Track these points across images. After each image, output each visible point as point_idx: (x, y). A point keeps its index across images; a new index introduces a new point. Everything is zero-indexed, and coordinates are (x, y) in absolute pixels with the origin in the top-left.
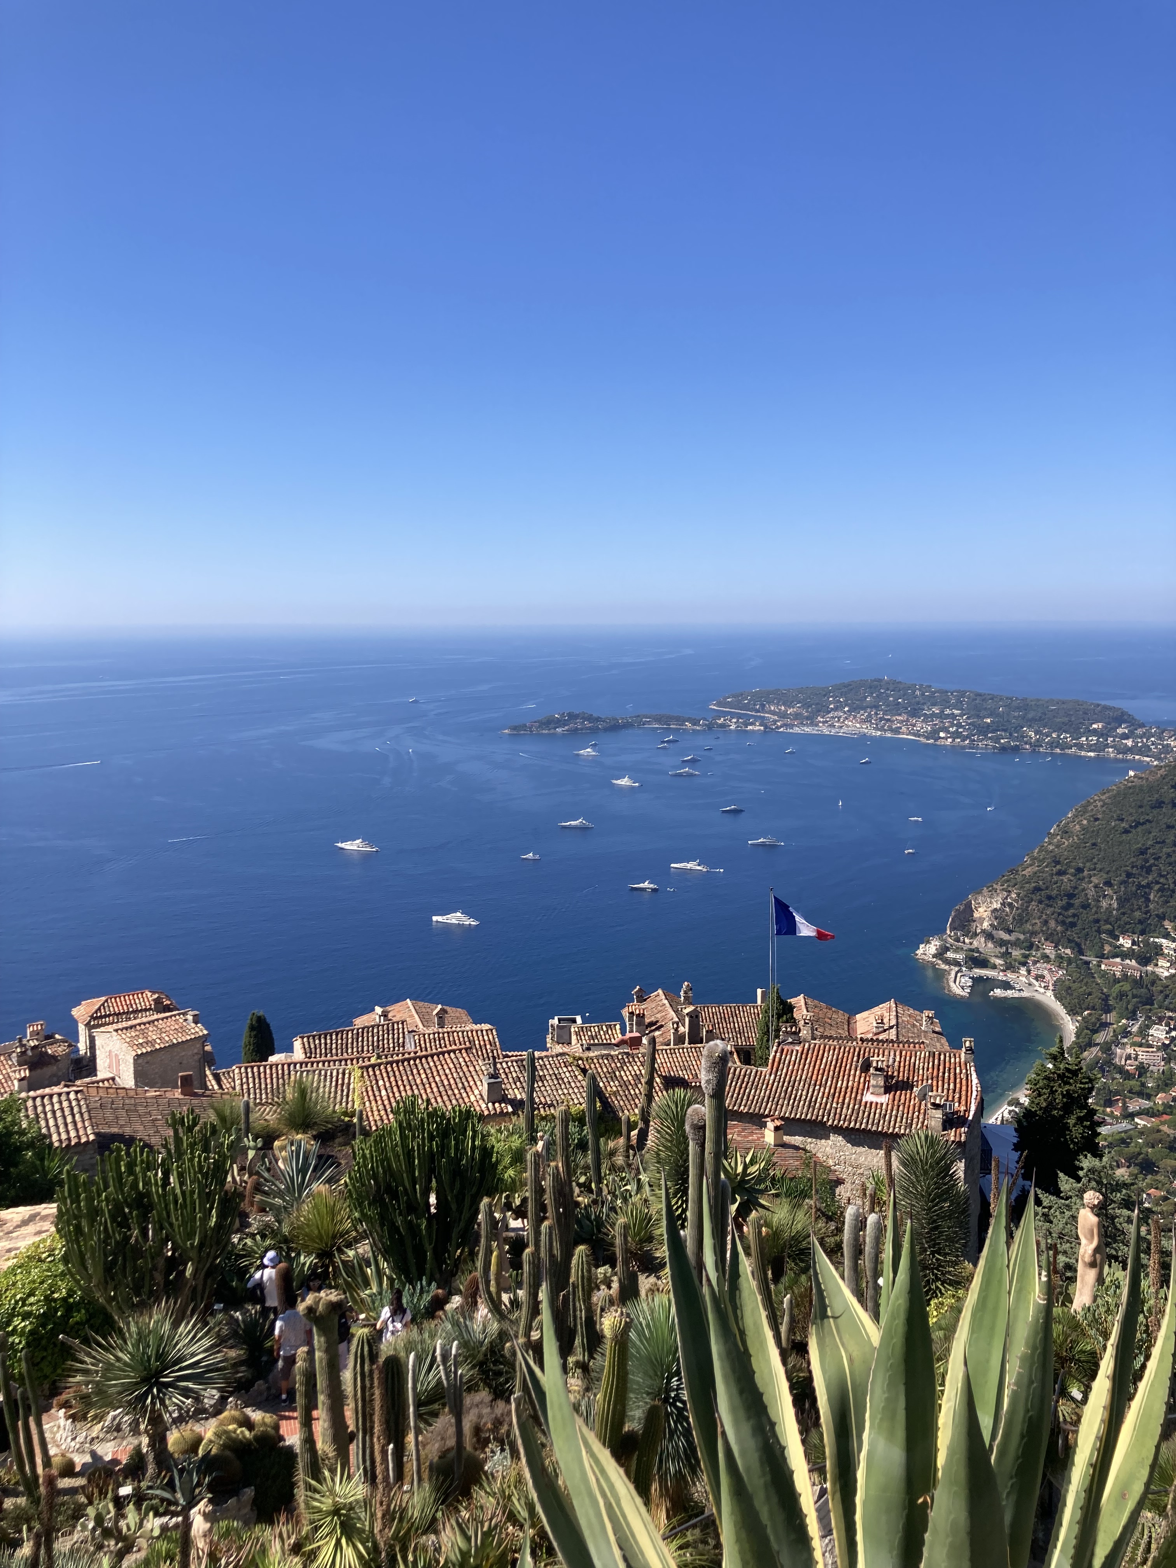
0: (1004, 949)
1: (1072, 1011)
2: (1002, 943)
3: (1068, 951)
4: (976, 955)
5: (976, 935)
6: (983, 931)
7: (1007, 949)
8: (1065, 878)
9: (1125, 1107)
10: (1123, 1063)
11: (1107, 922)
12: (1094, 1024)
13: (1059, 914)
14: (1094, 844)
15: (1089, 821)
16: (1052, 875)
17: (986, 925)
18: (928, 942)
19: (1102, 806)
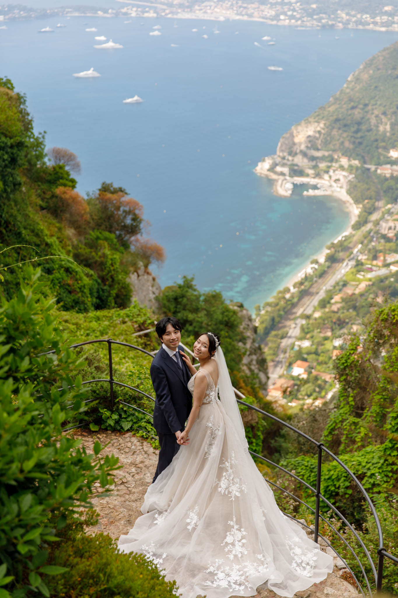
0: (314, 163)
1: (357, 201)
2: (313, 158)
3: (356, 163)
4: (296, 168)
5: (296, 154)
6: (301, 151)
7: (316, 163)
8: (356, 111)
9: (385, 260)
10: (386, 232)
11: (383, 141)
12: (370, 208)
13: (352, 137)
14: (376, 87)
15: (374, 72)
16: (347, 110)
17: (303, 147)
18: (264, 161)
19: (383, 60)
